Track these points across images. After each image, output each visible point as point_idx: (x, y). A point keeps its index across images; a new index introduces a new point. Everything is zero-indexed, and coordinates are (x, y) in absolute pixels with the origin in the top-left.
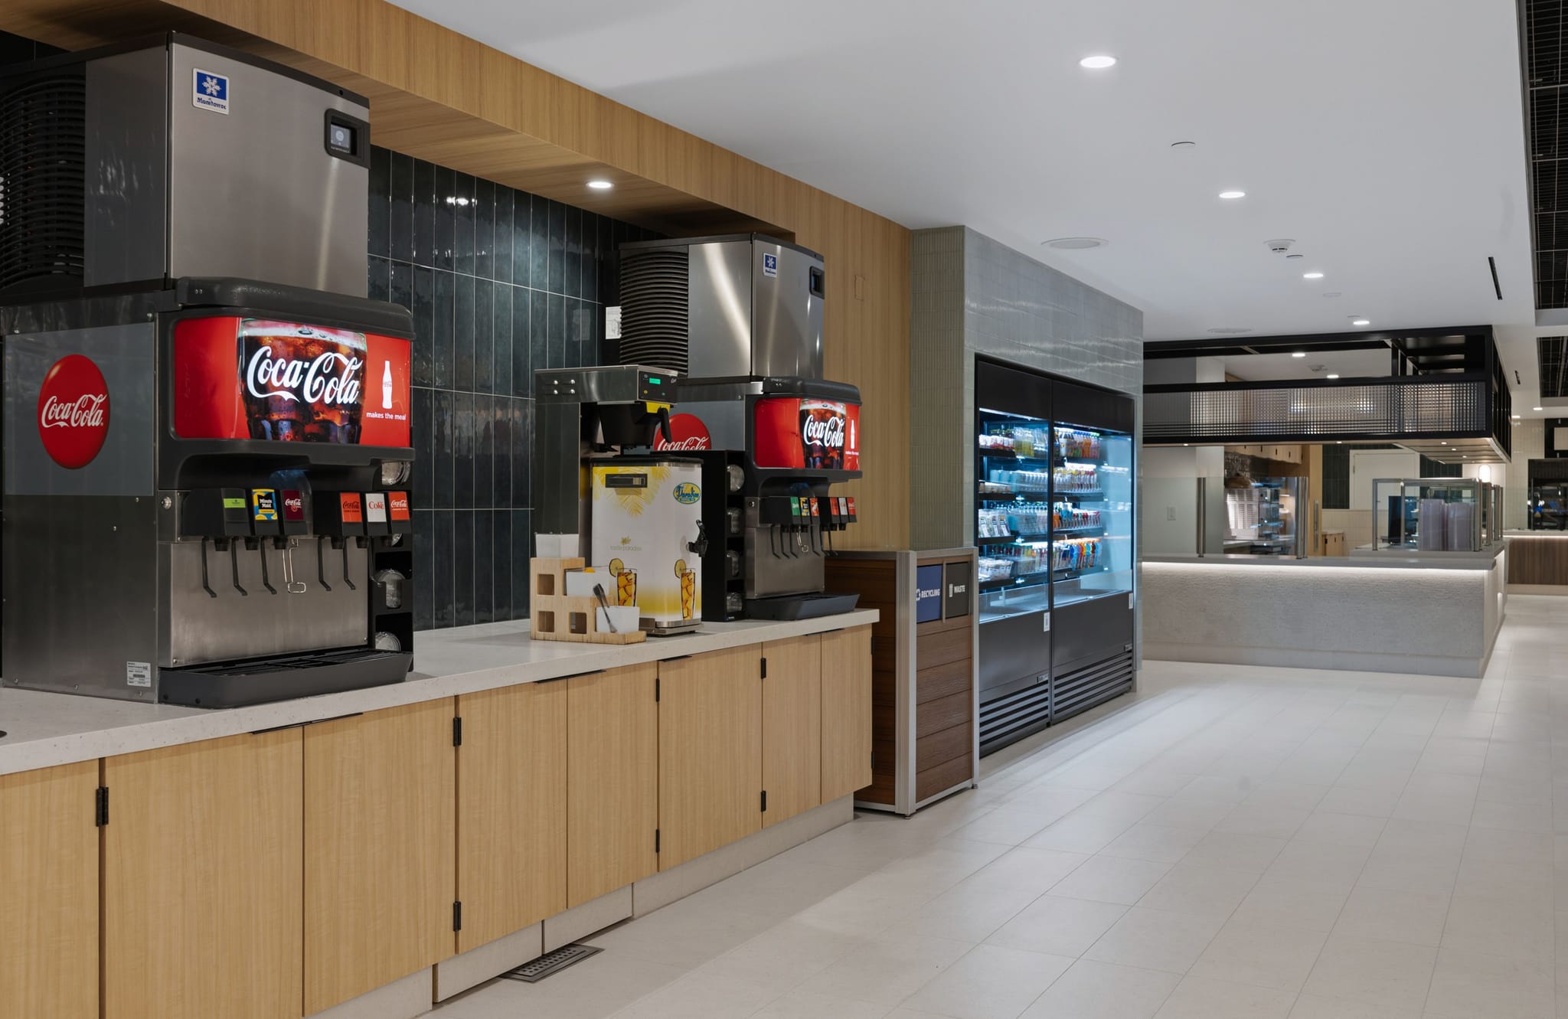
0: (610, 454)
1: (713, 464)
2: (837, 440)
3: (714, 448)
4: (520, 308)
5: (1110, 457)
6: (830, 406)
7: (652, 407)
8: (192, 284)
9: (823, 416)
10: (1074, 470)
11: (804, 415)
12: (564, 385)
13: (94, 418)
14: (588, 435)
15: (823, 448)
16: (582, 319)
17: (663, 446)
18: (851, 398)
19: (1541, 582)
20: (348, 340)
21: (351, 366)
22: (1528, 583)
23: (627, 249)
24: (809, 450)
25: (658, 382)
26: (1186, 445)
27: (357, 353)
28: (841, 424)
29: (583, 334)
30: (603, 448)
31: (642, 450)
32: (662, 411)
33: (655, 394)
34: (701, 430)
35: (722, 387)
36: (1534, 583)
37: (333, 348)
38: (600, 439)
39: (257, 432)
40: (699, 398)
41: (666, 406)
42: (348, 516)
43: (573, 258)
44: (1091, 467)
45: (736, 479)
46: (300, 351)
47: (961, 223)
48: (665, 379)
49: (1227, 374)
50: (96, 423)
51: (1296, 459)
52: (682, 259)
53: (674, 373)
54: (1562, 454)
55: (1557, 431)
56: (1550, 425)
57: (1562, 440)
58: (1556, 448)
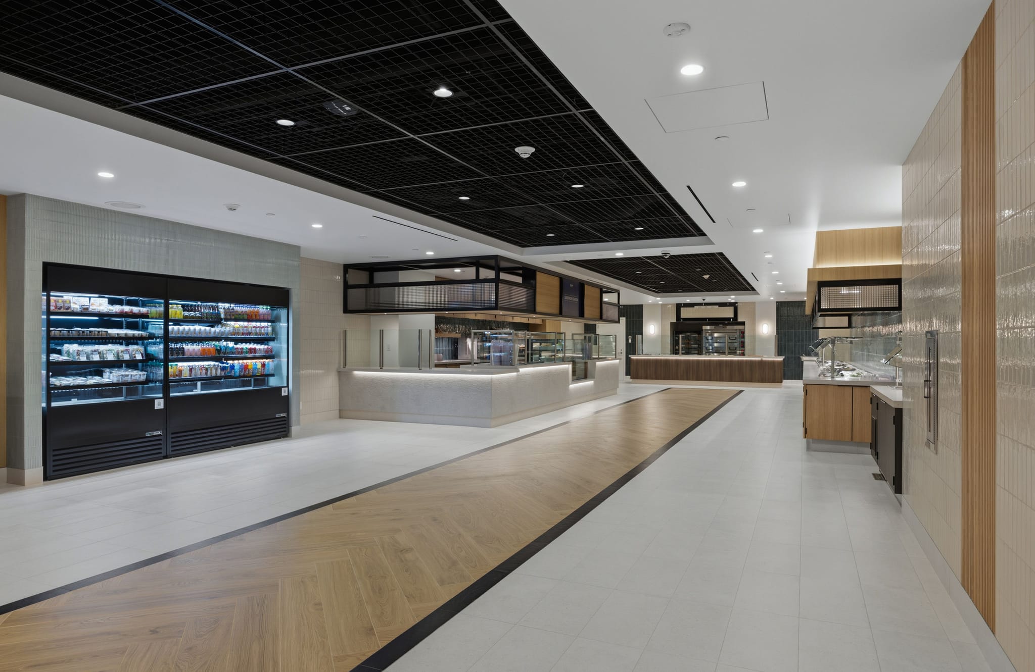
10: (238, 326)
19: (664, 379)
22: (659, 379)
26: (385, 314)
36: (661, 379)
44: (262, 324)
47: (23, 192)
49: (436, 277)
51: (539, 322)
54: (685, 319)
55: (682, 309)
56: (679, 307)
57: (686, 313)
58: (682, 317)
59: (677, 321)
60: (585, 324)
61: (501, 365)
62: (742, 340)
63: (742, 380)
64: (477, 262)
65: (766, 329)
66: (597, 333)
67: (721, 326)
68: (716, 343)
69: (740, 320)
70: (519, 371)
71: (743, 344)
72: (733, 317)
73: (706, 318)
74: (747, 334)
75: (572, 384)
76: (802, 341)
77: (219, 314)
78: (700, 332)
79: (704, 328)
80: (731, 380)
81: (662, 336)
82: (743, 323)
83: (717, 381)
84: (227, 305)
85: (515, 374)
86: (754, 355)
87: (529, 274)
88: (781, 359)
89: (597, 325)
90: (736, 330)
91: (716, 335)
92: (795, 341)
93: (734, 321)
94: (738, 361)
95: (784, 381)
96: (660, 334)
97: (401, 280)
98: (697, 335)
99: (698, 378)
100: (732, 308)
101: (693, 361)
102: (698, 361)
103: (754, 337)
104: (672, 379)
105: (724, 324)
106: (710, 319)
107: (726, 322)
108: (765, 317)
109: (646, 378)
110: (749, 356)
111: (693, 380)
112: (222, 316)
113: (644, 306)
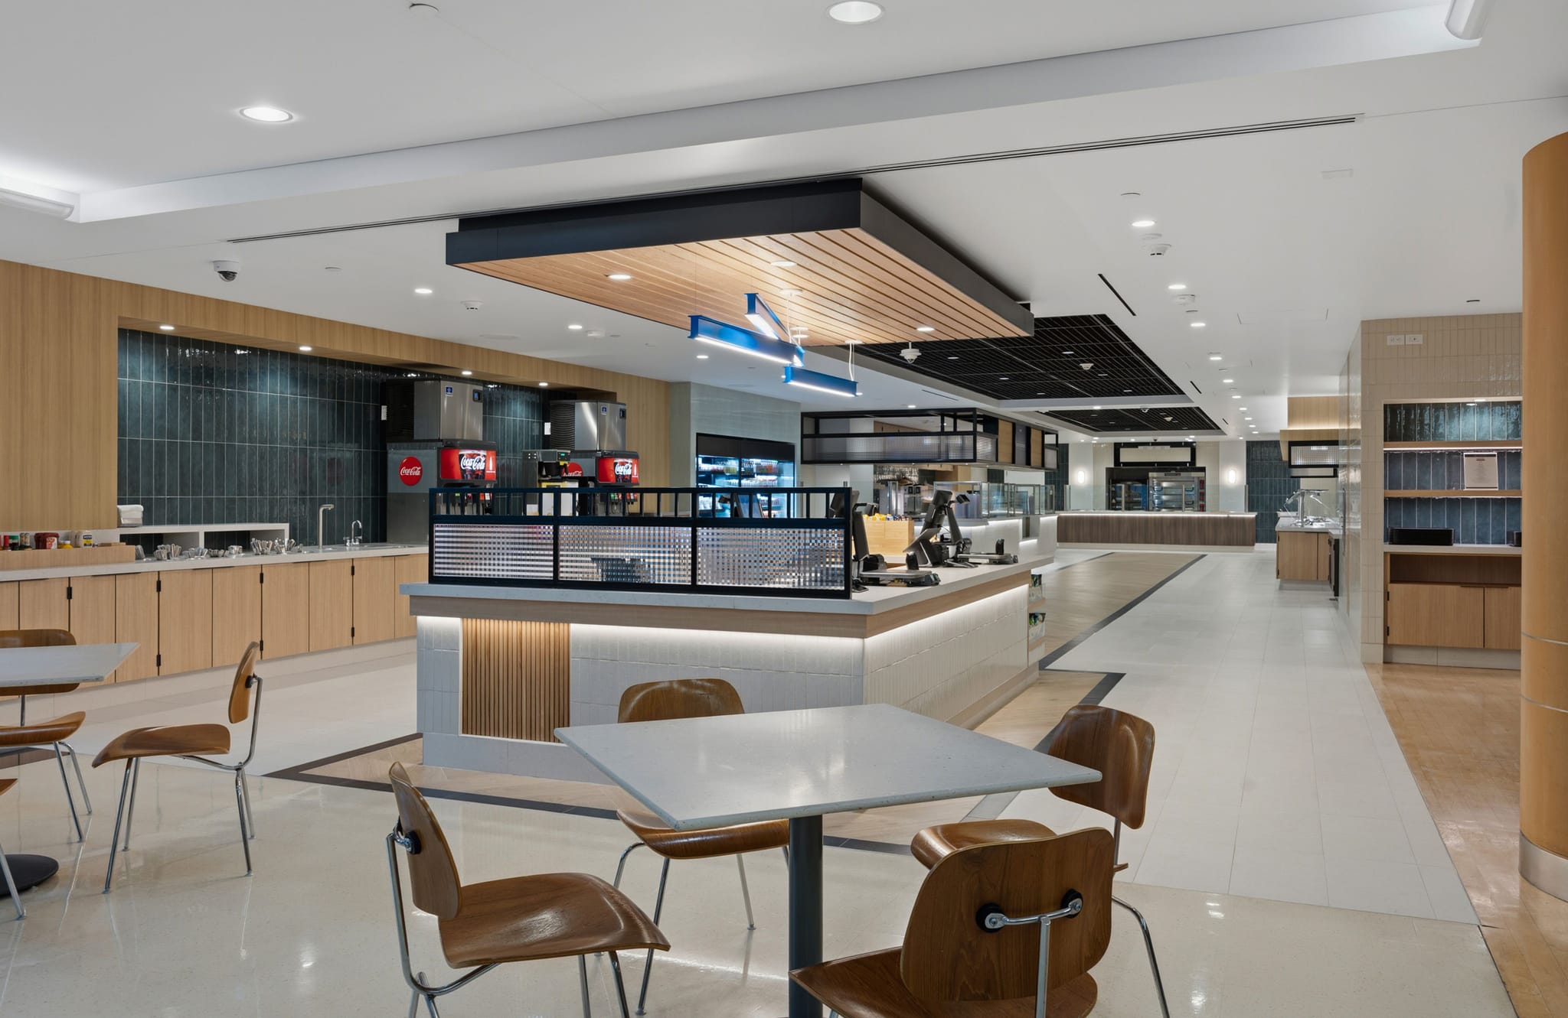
0: (547, 478)
1: (583, 481)
2: (629, 472)
3: (584, 475)
4: (515, 426)
5: (785, 472)
6: (626, 460)
7: (562, 463)
8: (448, 440)
9: (623, 464)
10: (761, 479)
11: (615, 464)
12: (532, 456)
13: (417, 473)
14: (540, 472)
15: (623, 475)
16: (536, 426)
17: (565, 475)
18: (634, 456)
19: (1102, 542)
20: (482, 453)
21: (483, 459)
22: (1095, 542)
23: (553, 402)
24: (617, 476)
25: (563, 455)
27: (484, 456)
28: (630, 466)
29: (536, 432)
30: (545, 476)
31: (558, 477)
32: (565, 465)
33: (563, 459)
34: (579, 468)
35: (587, 454)
36: (1098, 542)
37: (479, 455)
38: (544, 473)
39: (463, 477)
40: (581, 457)
41: (567, 463)
42: (481, 498)
43: (533, 404)
44: (774, 477)
45: (591, 485)
46: (472, 456)
47: (689, 380)
48: (566, 453)
50: (418, 474)
52: (573, 407)
53: (569, 452)
54: (1125, 464)
55: (1122, 450)
56: (1117, 447)
57: (1127, 456)
58: (1121, 460)
59: (1115, 465)
60: (988, 470)
61: (967, 518)
62: (1202, 491)
63: (1204, 542)
64: (955, 414)
65: (1233, 477)
66: (1005, 482)
67: (1174, 472)
68: (1165, 495)
69: (1199, 464)
70: (988, 524)
71: (1202, 496)
72: (1189, 460)
73: (1154, 463)
74: (1208, 483)
75: (1023, 541)
76: (1280, 492)
77: (752, 469)
78: (1144, 480)
79: (1151, 474)
80: (1189, 543)
81: (1094, 486)
82: (1203, 469)
83: (1171, 544)
84: (758, 461)
85: (984, 527)
86: (1217, 511)
87: (990, 424)
88: (1253, 515)
89: (1005, 472)
90: (1194, 478)
91: (1165, 484)
92: (1271, 493)
93: (1191, 466)
94: (1199, 518)
95: (1257, 545)
96: (1092, 484)
97: (853, 431)
98: (1140, 485)
99: (1146, 540)
100: (1188, 450)
101: (1140, 518)
102: (1147, 519)
103: (1217, 487)
104: (1113, 542)
105: (1176, 470)
106: (1160, 464)
107: (1178, 467)
108: (1231, 461)
109: (1079, 541)
110: (1212, 512)
111: (1139, 543)
112: (755, 471)
113: (1070, 446)
